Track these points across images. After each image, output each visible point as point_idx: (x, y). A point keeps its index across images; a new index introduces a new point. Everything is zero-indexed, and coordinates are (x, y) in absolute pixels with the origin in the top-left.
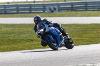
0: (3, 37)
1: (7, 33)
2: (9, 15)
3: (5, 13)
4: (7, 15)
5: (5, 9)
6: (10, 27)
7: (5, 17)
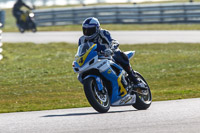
0: (181, 70)
1: (188, 61)
2: (193, 25)
3: (186, 21)
4: (189, 25)
5: (184, 14)
6: (195, 49)
7: (186, 29)
